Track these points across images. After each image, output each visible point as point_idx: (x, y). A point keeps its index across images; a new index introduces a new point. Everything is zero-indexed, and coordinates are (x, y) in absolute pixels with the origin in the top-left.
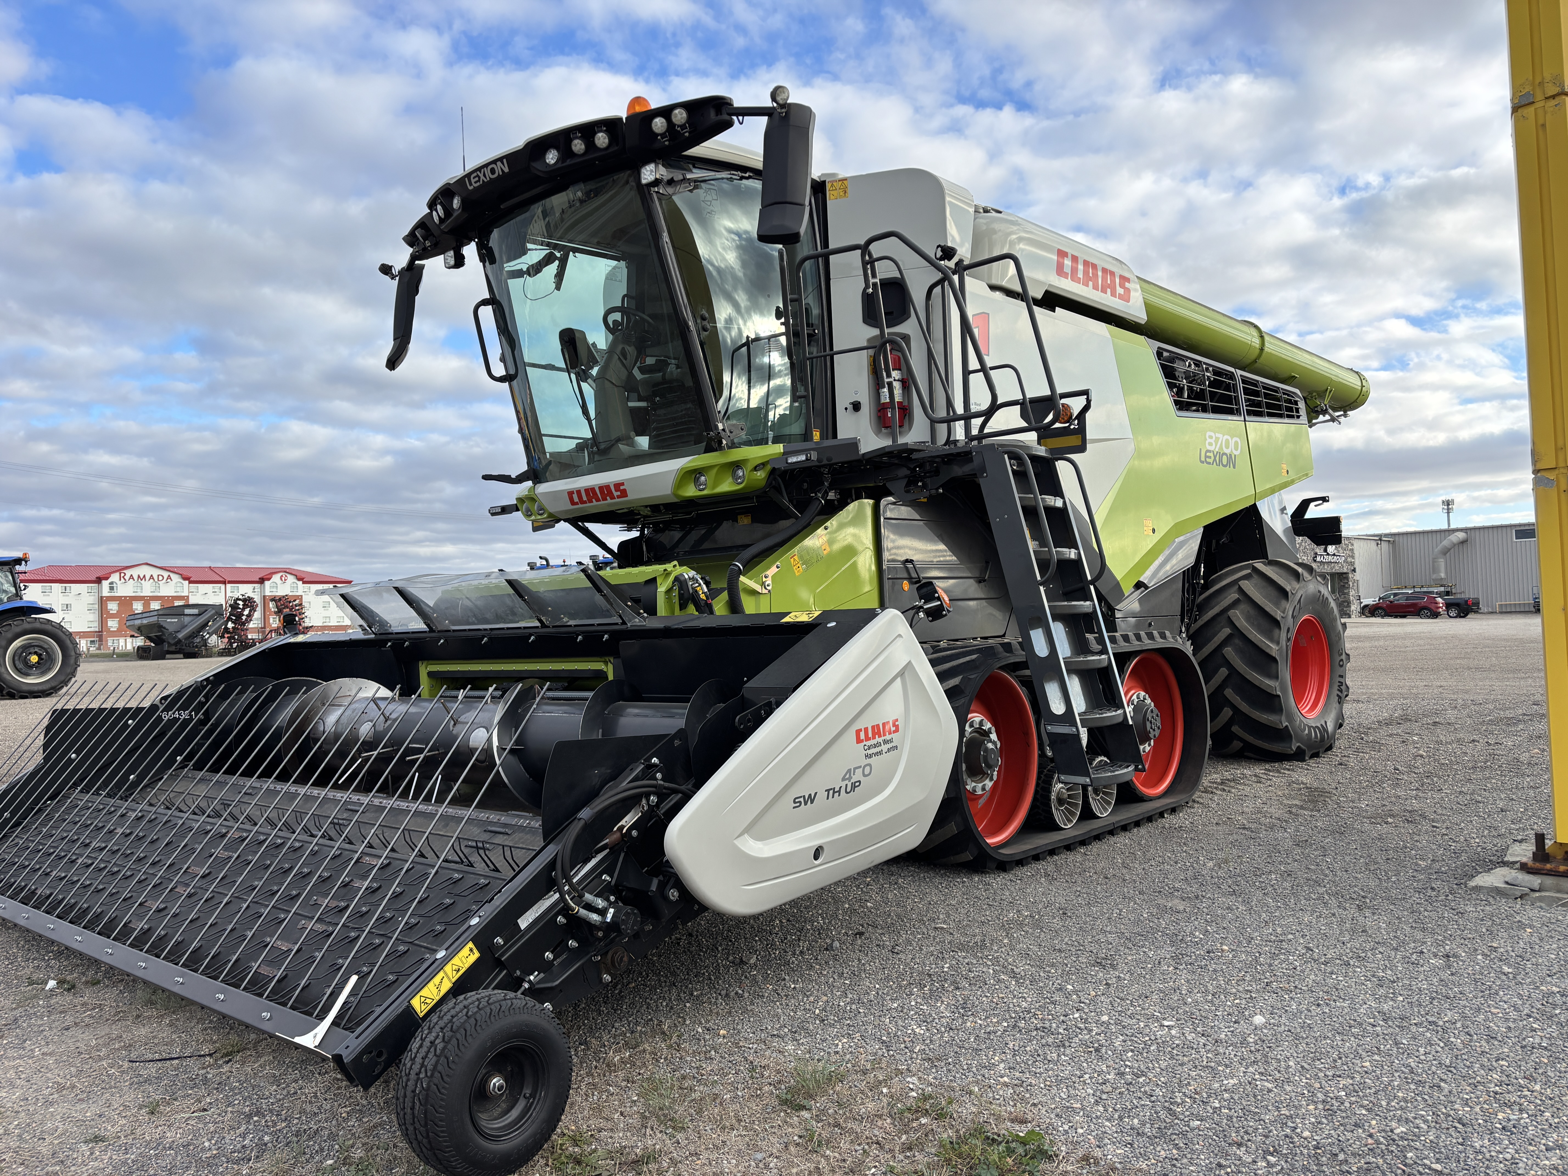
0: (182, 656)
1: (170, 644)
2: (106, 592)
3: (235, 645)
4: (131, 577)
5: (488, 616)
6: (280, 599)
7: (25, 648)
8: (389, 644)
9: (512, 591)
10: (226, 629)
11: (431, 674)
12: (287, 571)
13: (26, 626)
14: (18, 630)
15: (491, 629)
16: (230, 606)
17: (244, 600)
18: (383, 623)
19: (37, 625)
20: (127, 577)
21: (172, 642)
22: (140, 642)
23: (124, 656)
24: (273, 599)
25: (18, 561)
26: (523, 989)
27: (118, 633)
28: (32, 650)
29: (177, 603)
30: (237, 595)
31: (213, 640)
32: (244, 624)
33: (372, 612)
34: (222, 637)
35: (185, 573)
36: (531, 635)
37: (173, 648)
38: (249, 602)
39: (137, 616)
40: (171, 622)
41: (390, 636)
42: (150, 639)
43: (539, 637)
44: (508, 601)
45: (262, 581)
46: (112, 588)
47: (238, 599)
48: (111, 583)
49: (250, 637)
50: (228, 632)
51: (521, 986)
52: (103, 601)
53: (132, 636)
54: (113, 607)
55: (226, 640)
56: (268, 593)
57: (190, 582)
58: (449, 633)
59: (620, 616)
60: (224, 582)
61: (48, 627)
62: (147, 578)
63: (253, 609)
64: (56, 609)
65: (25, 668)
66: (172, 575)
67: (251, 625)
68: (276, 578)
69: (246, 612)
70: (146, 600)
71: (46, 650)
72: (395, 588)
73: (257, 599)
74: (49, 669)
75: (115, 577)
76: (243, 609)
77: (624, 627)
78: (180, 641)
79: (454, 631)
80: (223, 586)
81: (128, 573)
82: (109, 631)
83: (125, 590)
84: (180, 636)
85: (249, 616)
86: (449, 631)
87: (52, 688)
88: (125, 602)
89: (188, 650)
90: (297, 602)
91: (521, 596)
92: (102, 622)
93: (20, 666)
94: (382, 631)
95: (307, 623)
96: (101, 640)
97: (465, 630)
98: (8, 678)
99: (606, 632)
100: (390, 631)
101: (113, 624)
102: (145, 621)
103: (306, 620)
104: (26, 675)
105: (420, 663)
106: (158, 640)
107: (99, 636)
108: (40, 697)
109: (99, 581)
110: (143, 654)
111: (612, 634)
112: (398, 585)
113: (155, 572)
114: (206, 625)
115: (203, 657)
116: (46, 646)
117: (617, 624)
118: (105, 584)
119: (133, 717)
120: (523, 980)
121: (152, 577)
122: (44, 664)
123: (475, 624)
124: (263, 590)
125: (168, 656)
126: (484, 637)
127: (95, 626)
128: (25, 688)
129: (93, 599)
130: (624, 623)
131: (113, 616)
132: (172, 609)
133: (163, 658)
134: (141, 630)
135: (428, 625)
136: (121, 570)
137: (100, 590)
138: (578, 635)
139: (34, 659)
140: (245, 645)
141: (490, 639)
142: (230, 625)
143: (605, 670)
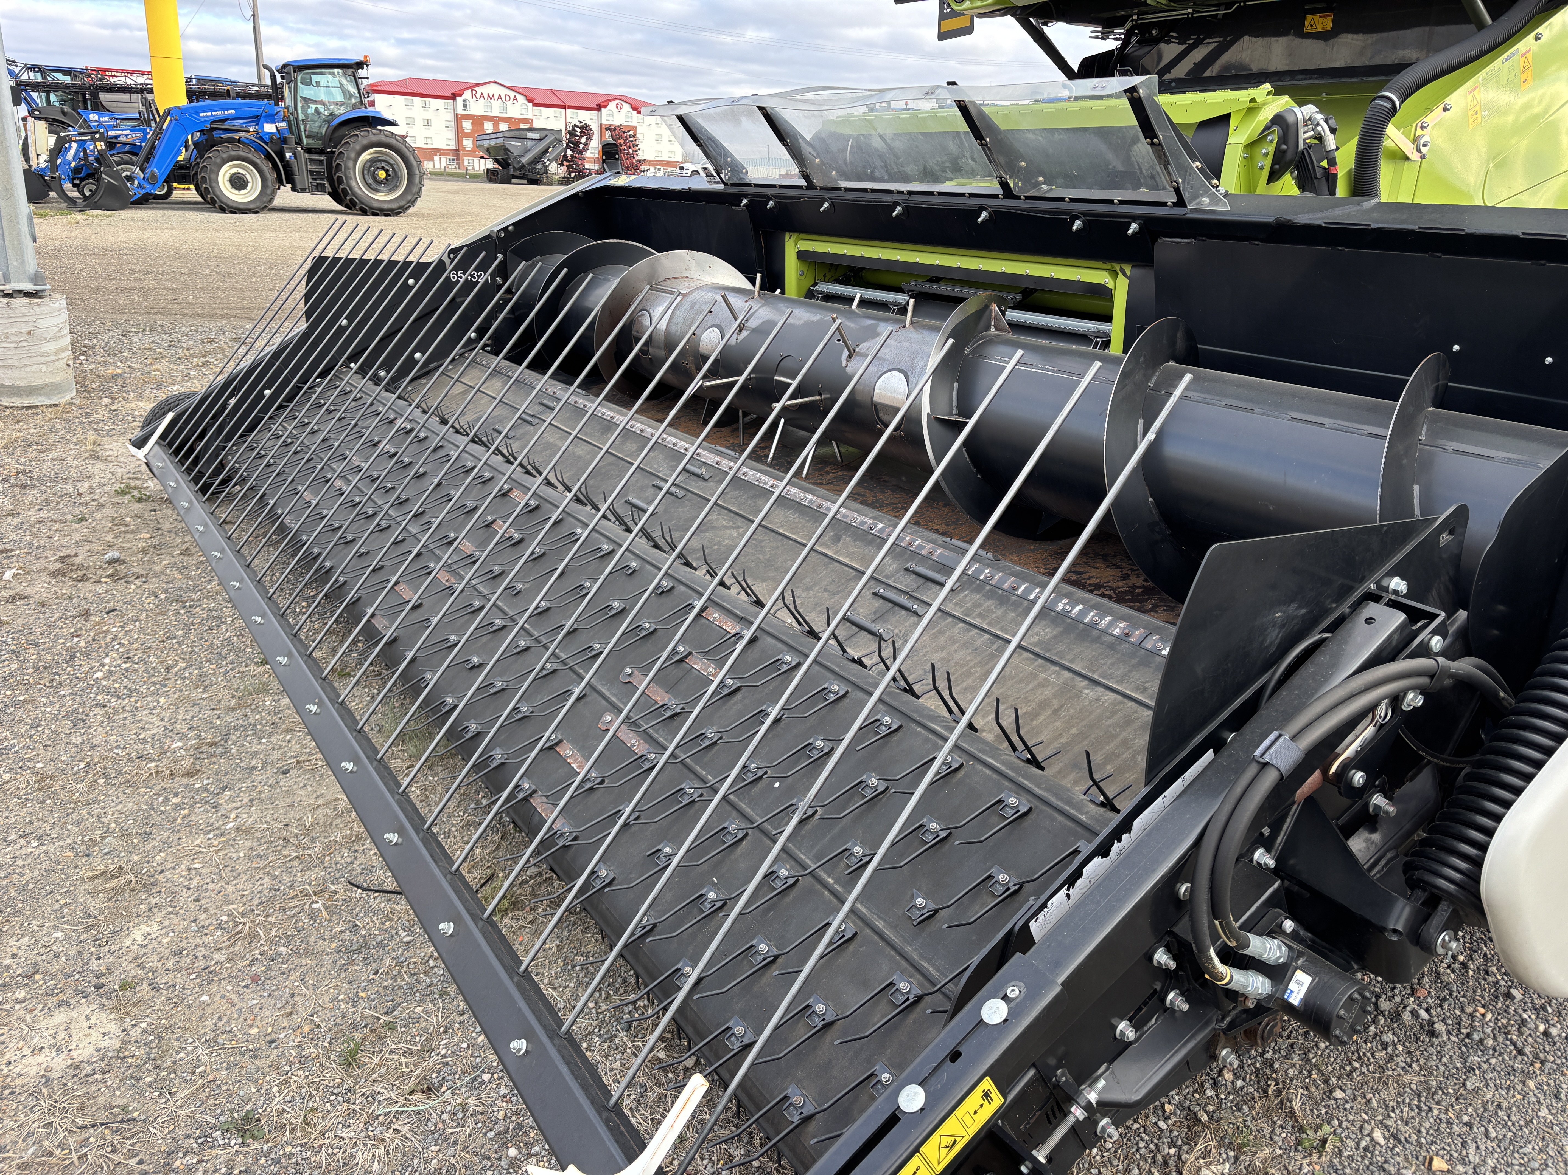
0: (525, 181)
1: (515, 169)
2: (460, 110)
3: (573, 175)
4: (482, 96)
5: (910, 169)
6: (615, 129)
7: (373, 161)
8: (745, 201)
9: (964, 127)
10: (565, 156)
11: (802, 255)
12: (623, 99)
13: (374, 139)
14: (365, 142)
15: (910, 193)
16: (569, 132)
17: (581, 127)
18: (736, 168)
19: (383, 138)
20: (478, 95)
21: (517, 166)
22: (490, 164)
23: (475, 177)
24: (608, 129)
25: (360, 65)
26: (1070, 1120)
27: (471, 154)
28: (379, 165)
29: (523, 126)
30: (575, 121)
31: (553, 167)
32: (581, 152)
33: (724, 148)
34: (562, 165)
35: (532, 95)
36: (982, 209)
37: (517, 173)
38: (585, 129)
39: (485, 137)
40: (515, 146)
41: (746, 190)
42: (497, 161)
43: (997, 216)
44: (952, 146)
45: (599, 108)
46: (465, 106)
47: (576, 126)
48: (465, 101)
49: (587, 166)
50: (567, 161)
51: (1065, 1114)
52: (458, 118)
53: (482, 157)
54: (467, 125)
55: (565, 168)
56: (604, 122)
57: (535, 105)
58: (836, 194)
59: (1177, 190)
60: (564, 107)
61: (393, 141)
62: (496, 97)
63: (590, 138)
64: (398, 122)
65: (375, 184)
66: (518, 96)
67: (588, 154)
68: (612, 105)
69: (583, 140)
70: (496, 120)
71: (392, 166)
72: (761, 108)
73: (594, 127)
74: (396, 187)
75: (467, 94)
76: (581, 137)
77: (1178, 212)
78: (523, 166)
79: (847, 190)
80: (563, 110)
81: (479, 90)
82: (464, 150)
83: (477, 108)
84: (524, 160)
85: (586, 144)
86: (839, 189)
87: (401, 207)
88: (478, 121)
89: (531, 176)
90: (631, 133)
91: (978, 135)
92: (459, 141)
93: (370, 181)
94: (735, 181)
95: (641, 156)
96: (458, 159)
97: (865, 190)
98: (359, 192)
99: (1134, 218)
100: (748, 181)
101: (468, 143)
102: (493, 143)
103: (639, 153)
104: (377, 191)
105: (787, 235)
106: (504, 163)
107: (457, 154)
108: (389, 215)
109: (453, 97)
110: (492, 176)
111: (1147, 222)
112: (767, 104)
113: (504, 92)
114: (546, 151)
115: (544, 184)
116: (392, 162)
117: (1164, 204)
118: (459, 100)
119: (416, 274)
120: (1070, 1099)
121: (500, 97)
122: (391, 181)
123: (883, 181)
124: (599, 118)
125: (513, 181)
126: (896, 204)
127: (453, 145)
128: (376, 205)
129: (450, 116)
130: (1181, 202)
131: (467, 135)
132: (519, 132)
133: (510, 183)
134: (490, 152)
135: (806, 177)
136: (473, 87)
137: (455, 107)
138: (1075, 218)
139: (382, 174)
140: (582, 175)
141: (907, 209)
142: (569, 153)
143: (1110, 285)
